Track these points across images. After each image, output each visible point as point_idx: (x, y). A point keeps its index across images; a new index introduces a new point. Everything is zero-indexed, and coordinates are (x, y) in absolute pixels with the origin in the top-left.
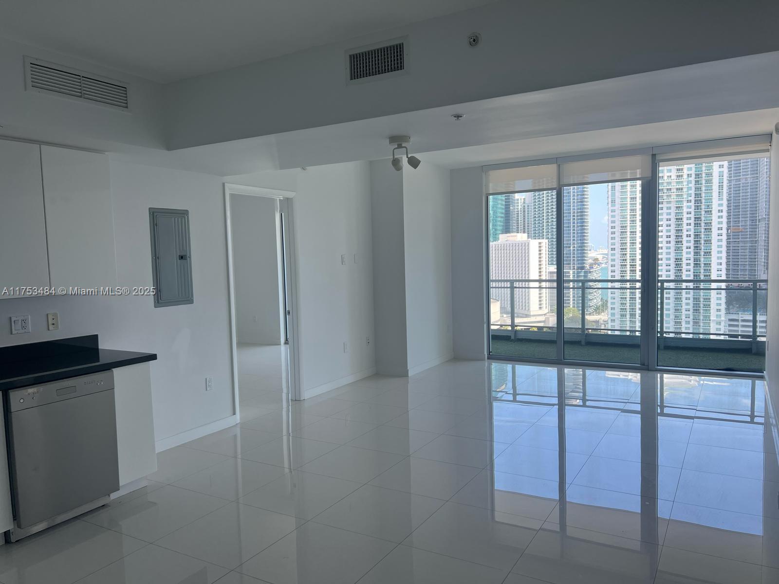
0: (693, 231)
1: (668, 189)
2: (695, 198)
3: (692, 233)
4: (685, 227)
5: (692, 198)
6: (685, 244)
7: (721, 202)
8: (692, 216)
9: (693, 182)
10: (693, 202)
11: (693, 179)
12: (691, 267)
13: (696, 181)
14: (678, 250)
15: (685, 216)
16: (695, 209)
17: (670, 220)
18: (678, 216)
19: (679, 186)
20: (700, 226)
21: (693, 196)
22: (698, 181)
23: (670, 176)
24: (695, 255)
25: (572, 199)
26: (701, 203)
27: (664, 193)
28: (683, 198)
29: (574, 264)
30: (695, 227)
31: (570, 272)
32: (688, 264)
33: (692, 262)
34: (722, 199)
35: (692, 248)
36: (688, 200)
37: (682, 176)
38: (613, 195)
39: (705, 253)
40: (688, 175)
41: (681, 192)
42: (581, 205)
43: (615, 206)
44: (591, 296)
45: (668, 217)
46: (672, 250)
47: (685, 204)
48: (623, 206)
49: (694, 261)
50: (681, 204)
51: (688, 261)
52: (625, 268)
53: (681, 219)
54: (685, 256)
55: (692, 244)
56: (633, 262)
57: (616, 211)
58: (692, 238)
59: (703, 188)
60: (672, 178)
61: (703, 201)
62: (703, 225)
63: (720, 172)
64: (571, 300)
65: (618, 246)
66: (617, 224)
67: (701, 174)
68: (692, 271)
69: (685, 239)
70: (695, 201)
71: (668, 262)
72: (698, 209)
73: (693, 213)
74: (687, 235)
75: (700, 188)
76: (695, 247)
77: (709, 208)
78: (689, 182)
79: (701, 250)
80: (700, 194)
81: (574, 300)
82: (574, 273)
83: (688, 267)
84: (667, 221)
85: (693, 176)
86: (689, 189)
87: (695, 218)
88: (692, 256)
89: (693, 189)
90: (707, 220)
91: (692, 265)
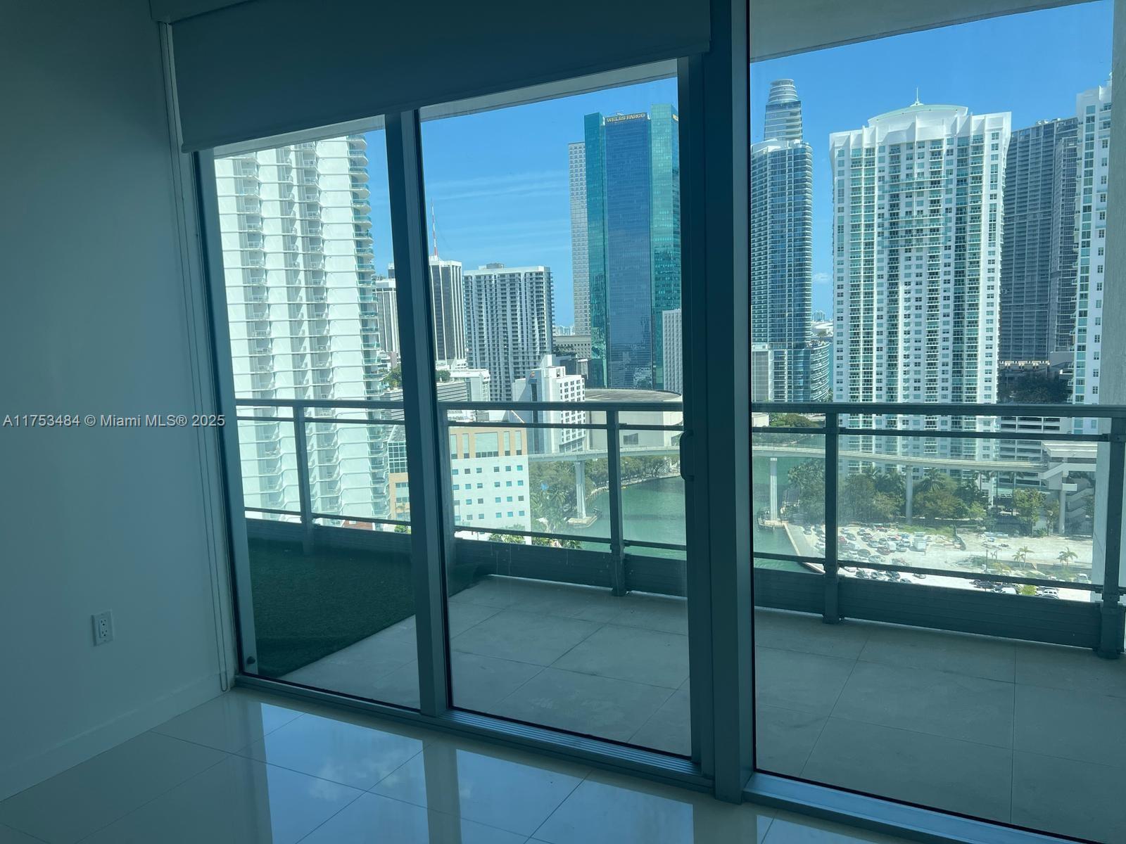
0: (952, 290)
1: (918, 230)
2: (956, 242)
3: (951, 294)
4: (941, 286)
5: (952, 244)
6: (941, 311)
7: (992, 249)
8: (952, 269)
9: (954, 220)
10: (953, 248)
11: (953, 215)
12: (950, 344)
13: (957, 219)
14: (931, 319)
15: (942, 270)
16: (956, 259)
17: (921, 276)
18: (932, 269)
19: (933, 225)
20: (963, 284)
21: (954, 239)
22: (961, 218)
23: (922, 211)
24: (955, 326)
25: (787, 246)
26: (965, 250)
27: (912, 236)
28: (939, 244)
29: (790, 340)
30: (955, 285)
31: (784, 352)
32: (945, 340)
33: (950, 336)
34: (994, 245)
35: (952, 315)
36: (946, 247)
37: (938, 210)
38: (841, 239)
39: (969, 323)
40: (947, 209)
41: (936, 234)
42: (800, 255)
43: (843, 256)
44: (814, 386)
45: (919, 271)
46: (924, 320)
47: (942, 252)
48: (855, 255)
49: (954, 335)
50: (936, 252)
51: (946, 335)
52: (856, 346)
53: (937, 273)
54: (941, 328)
55: (951, 311)
56: (868, 337)
57: (845, 263)
58: (951, 302)
59: (968, 229)
60: (924, 214)
61: (968, 248)
62: (967, 282)
63: (991, 205)
64: (786, 392)
65: (846, 314)
66: (846, 282)
67: (965, 208)
68: (951, 348)
69: (941, 302)
70: (957, 247)
71: (918, 336)
72: (960, 259)
73: (953, 265)
74: (945, 297)
75: (964, 229)
76: (955, 314)
77: (976, 258)
78: (948, 220)
79: (963, 318)
80: (964, 238)
81: (789, 392)
82: (789, 353)
83: (946, 344)
84: (917, 276)
85: (954, 211)
86: (948, 229)
87: (956, 272)
88: (950, 328)
89: (954, 230)
90: (972, 275)
91: (951, 340)
